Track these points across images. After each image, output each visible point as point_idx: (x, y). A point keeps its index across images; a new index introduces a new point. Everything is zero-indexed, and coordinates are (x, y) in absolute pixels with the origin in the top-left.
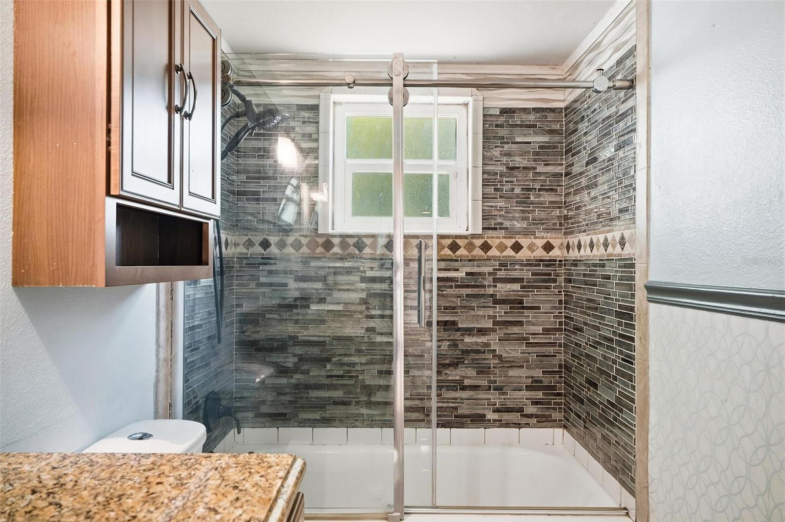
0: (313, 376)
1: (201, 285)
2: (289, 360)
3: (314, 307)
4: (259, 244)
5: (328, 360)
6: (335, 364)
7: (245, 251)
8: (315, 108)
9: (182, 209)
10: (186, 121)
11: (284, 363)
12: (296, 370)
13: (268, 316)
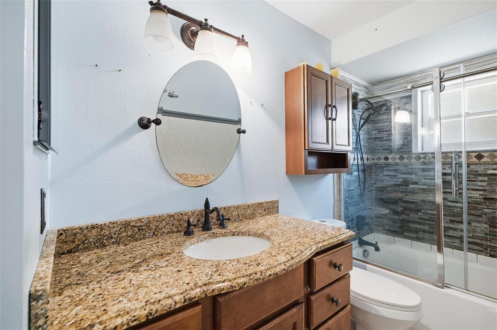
0: (411, 217)
1: (354, 175)
2: (399, 208)
3: (411, 186)
4: (384, 159)
5: (419, 211)
6: (423, 213)
7: (378, 162)
8: (410, 97)
9: (333, 150)
10: (334, 122)
11: (397, 209)
12: (402, 213)
13: (388, 189)
